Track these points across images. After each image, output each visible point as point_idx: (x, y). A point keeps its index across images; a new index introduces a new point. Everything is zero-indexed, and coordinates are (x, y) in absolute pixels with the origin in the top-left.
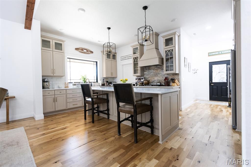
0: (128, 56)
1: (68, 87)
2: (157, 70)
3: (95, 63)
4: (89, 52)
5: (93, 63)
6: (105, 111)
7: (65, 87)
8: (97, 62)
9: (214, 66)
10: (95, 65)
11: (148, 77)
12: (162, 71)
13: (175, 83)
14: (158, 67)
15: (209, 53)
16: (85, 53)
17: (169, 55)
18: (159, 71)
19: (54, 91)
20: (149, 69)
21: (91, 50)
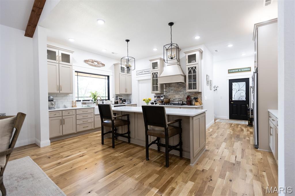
0: (145, 70)
1: (76, 106)
2: (178, 87)
3: (107, 77)
4: (101, 65)
5: (104, 77)
6: (126, 134)
7: (72, 107)
8: (108, 77)
9: (234, 84)
10: (107, 81)
11: (168, 95)
12: (183, 88)
13: (198, 102)
14: (180, 85)
15: (229, 70)
16: (95, 66)
17: (192, 72)
18: (180, 89)
19: (61, 111)
20: (169, 87)
21: (102, 63)
